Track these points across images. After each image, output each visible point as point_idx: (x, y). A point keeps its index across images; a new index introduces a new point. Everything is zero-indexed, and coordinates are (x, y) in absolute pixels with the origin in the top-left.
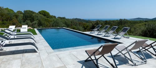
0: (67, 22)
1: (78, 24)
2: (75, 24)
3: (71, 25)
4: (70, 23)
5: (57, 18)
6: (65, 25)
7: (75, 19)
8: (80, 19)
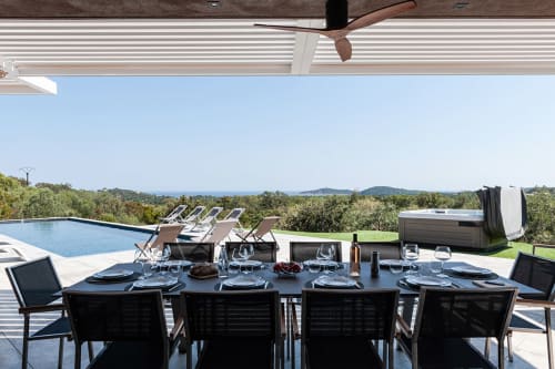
0: (80, 200)
1: (123, 208)
2: (111, 208)
3: (97, 212)
4: (95, 205)
5: (33, 185)
6: (73, 212)
7: (110, 191)
8: (134, 193)
